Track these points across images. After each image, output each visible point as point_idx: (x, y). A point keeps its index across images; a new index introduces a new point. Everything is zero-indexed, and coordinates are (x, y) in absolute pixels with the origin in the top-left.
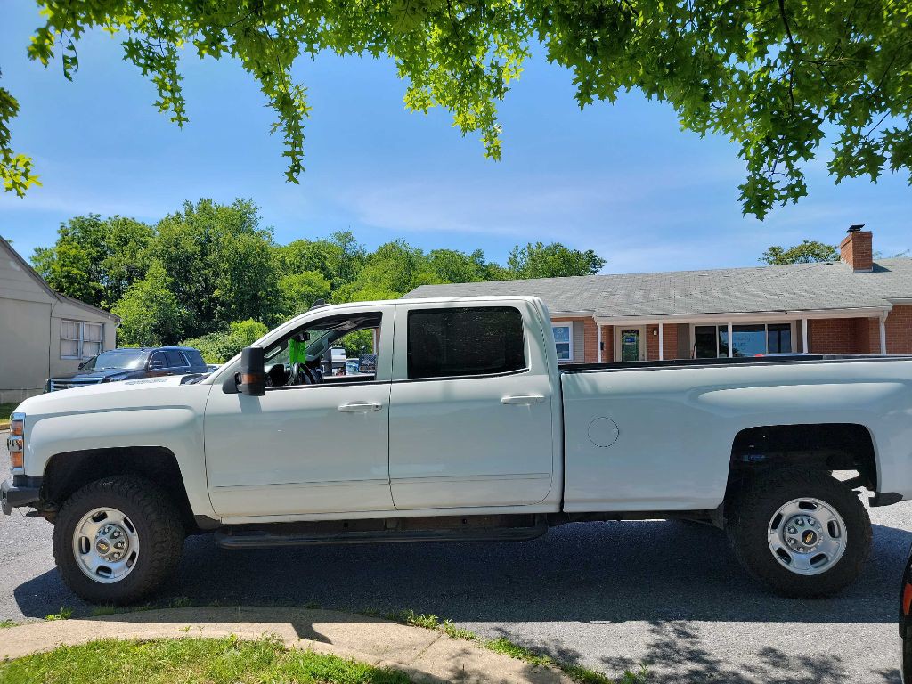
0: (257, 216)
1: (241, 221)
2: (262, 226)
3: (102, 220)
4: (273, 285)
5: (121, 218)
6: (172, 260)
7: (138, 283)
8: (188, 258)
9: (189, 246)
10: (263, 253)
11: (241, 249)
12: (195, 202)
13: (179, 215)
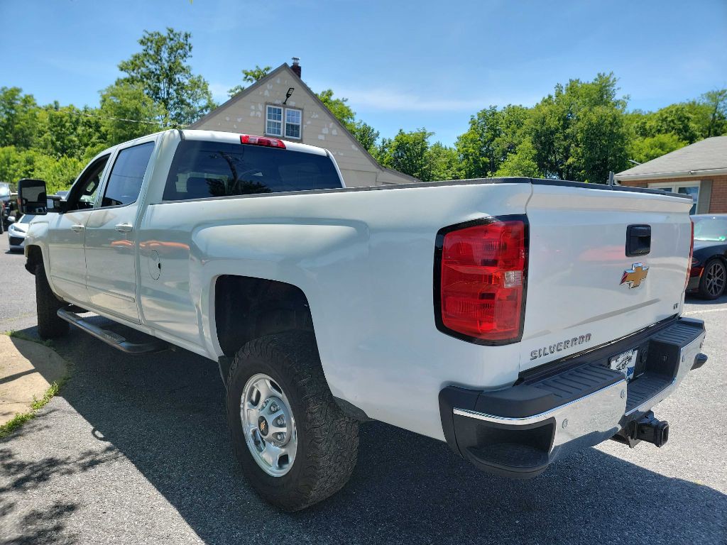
0: (616, 87)
1: (601, 94)
2: (618, 96)
3: (499, 110)
4: (621, 150)
5: (511, 106)
6: (538, 136)
7: (511, 156)
8: (552, 133)
9: (553, 123)
10: (615, 122)
11: (594, 120)
12: (565, 83)
13: (550, 97)
